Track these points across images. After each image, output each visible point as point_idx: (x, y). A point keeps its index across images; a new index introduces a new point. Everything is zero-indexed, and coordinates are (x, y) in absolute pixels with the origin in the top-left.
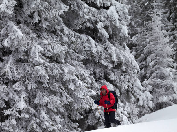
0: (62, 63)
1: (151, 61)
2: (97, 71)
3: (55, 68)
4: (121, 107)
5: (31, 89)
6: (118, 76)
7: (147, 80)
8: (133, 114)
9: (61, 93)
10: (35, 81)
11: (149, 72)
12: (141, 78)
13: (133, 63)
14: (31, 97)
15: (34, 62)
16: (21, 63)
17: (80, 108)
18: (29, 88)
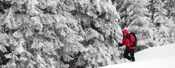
0: (55, 14)
1: (130, 11)
2: (84, 21)
3: (49, 18)
4: (105, 50)
5: (29, 36)
6: (102, 24)
7: (127, 27)
8: (115, 56)
9: (54, 40)
10: (31, 30)
11: (128, 20)
12: (122, 25)
13: (114, 13)
14: (28, 43)
15: (30, 14)
16: (19, 14)
17: (71, 52)
18: (27, 35)
